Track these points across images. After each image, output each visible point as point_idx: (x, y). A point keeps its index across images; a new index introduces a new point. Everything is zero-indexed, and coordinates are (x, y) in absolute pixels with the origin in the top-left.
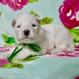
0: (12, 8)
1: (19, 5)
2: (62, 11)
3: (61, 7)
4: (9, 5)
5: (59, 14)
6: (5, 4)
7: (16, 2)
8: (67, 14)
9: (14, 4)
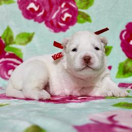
0: (52, 28)
1: (62, 25)
2: (124, 38)
3: (123, 32)
4: (46, 23)
5: (120, 42)
6: (40, 22)
7: (57, 21)
8: (130, 42)
9: (55, 24)
